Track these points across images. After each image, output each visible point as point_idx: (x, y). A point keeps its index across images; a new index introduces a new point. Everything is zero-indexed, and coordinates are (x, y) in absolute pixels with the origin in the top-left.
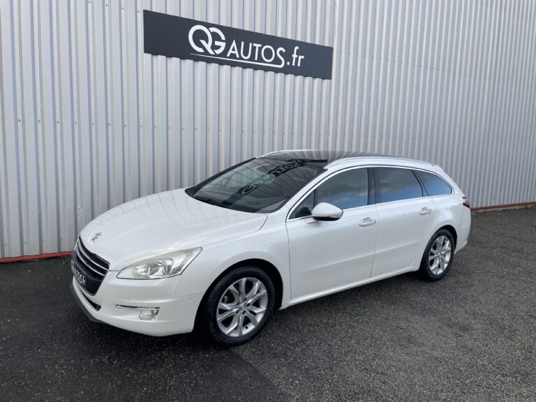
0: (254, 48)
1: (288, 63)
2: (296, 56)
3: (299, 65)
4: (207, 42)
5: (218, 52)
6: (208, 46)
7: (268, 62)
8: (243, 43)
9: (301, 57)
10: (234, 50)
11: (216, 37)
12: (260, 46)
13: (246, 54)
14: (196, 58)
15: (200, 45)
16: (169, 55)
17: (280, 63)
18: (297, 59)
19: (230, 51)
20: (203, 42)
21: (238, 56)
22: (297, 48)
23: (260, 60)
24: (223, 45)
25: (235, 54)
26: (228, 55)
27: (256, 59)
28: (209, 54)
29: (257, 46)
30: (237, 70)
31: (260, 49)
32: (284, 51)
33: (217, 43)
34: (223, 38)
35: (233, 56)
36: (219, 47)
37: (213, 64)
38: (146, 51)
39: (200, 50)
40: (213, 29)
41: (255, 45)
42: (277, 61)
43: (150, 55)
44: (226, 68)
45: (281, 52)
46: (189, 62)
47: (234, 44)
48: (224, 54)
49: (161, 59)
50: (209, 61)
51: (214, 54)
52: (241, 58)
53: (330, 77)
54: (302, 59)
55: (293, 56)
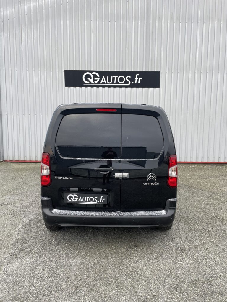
0: (114, 78)
1: (133, 83)
2: (137, 79)
3: (139, 83)
4: (91, 79)
5: (96, 82)
6: (91, 81)
7: (121, 83)
8: (108, 77)
9: (140, 79)
10: (103, 80)
11: (95, 76)
12: (117, 77)
13: (109, 81)
14: (87, 86)
15: (87, 80)
16: (75, 86)
17: (128, 83)
18: (138, 80)
19: (102, 81)
20: (89, 79)
21: (106, 83)
22: (138, 75)
23: (117, 83)
24: (98, 79)
25: (104, 82)
26: (101, 83)
27: (115, 83)
28: (92, 84)
29: (115, 77)
30: (106, 88)
31: (117, 78)
32: (130, 77)
33: (95, 79)
34: (98, 76)
35: (103, 83)
36: (96, 80)
37: (94, 88)
38: (66, 86)
39: (88, 82)
40: (93, 73)
41: (114, 77)
42: (126, 82)
43: (67, 87)
44: (101, 88)
45: (128, 78)
46: (83, 88)
47: (104, 78)
48: (99, 83)
49: (72, 88)
50: (92, 86)
51: (94, 83)
52: (107, 83)
53: (159, 86)
54: (141, 80)
55: (135, 79)
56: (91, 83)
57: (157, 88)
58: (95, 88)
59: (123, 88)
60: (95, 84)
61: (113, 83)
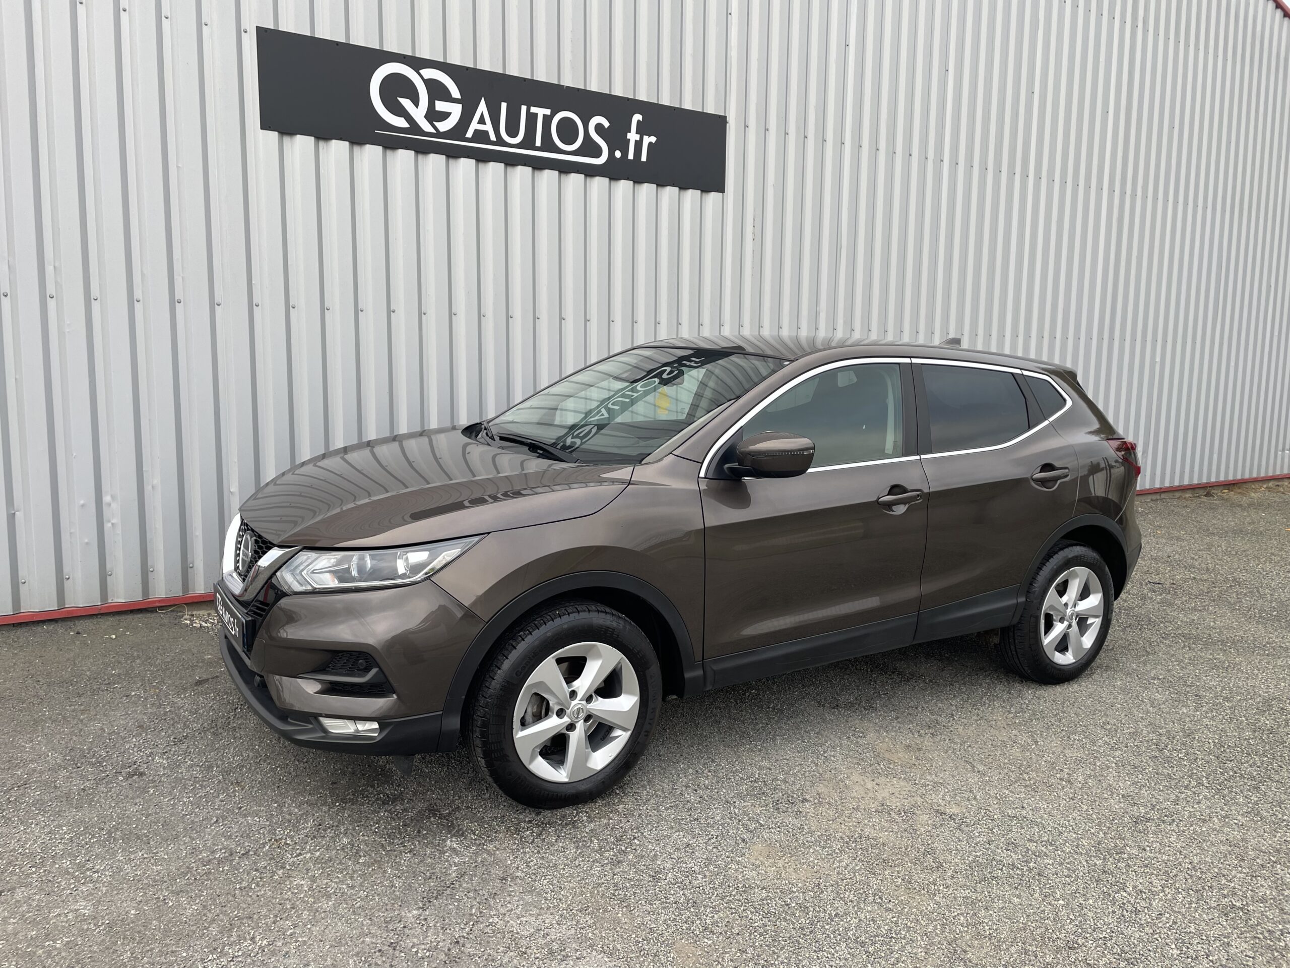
0: (532, 118)
1: (618, 154)
2: (638, 137)
3: (644, 158)
4: (416, 102)
5: (444, 126)
6: (419, 114)
7: (567, 152)
8: (504, 106)
9: (648, 140)
10: (482, 121)
11: (437, 91)
12: (548, 112)
13: (513, 133)
14: (390, 141)
15: (400, 111)
16: (323, 135)
17: (597, 153)
18: (639, 145)
19: (474, 126)
20: (406, 103)
21: (493, 137)
22: (637, 117)
23: (548, 145)
24: (456, 110)
25: (487, 131)
26: (469, 134)
27: (538, 143)
28: (422, 132)
29: (541, 112)
30: (494, 169)
31: (547, 120)
32: (606, 124)
33: (440, 106)
34: (455, 93)
35: (481, 136)
36: (445, 116)
37: (433, 157)
38: (265, 125)
39: (401, 123)
40: (428, 73)
41: (533, 110)
42: (590, 149)
43: (275, 134)
44: (465, 165)
45: (599, 128)
47: (482, 108)
48: (459, 131)
50: (422, 148)
51: (435, 132)
52: (500, 142)
53: (720, 187)
54: (650, 143)
55: (629, 136)
56: (414, 127)
57: (713, 196)
58: (436, 160)
59: (575, 180)
60: (439, 134)
61: (528, 142)
